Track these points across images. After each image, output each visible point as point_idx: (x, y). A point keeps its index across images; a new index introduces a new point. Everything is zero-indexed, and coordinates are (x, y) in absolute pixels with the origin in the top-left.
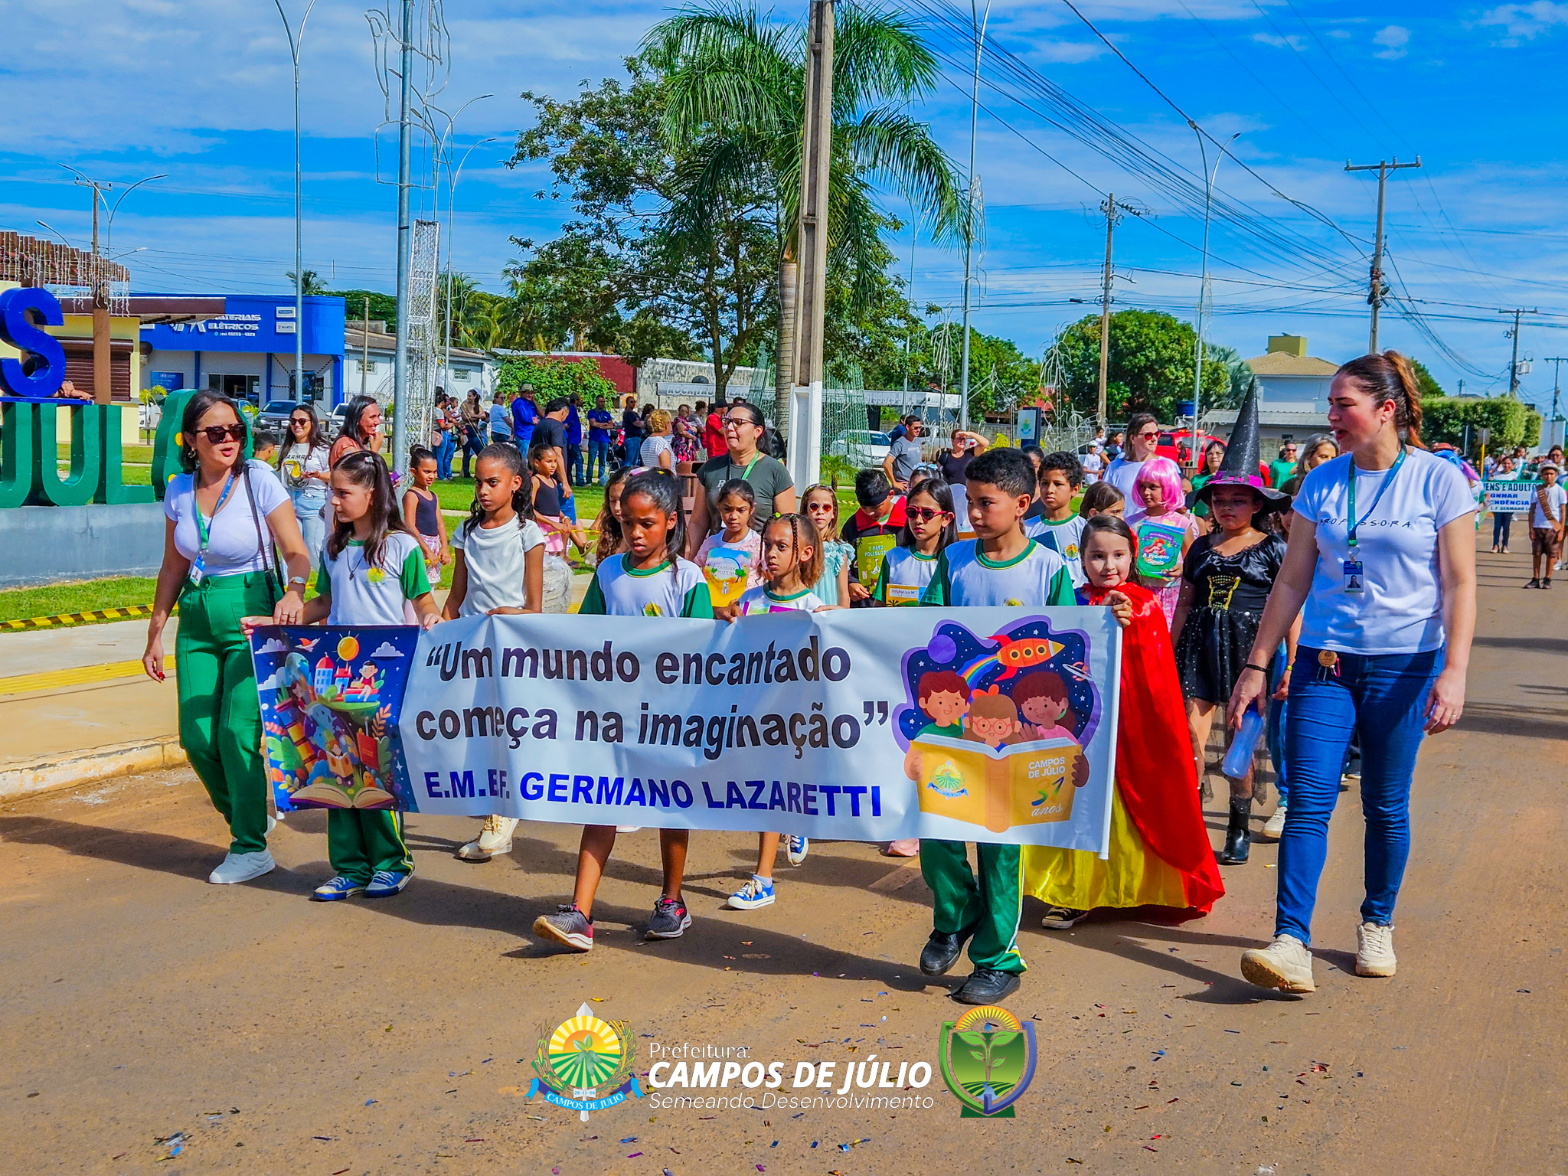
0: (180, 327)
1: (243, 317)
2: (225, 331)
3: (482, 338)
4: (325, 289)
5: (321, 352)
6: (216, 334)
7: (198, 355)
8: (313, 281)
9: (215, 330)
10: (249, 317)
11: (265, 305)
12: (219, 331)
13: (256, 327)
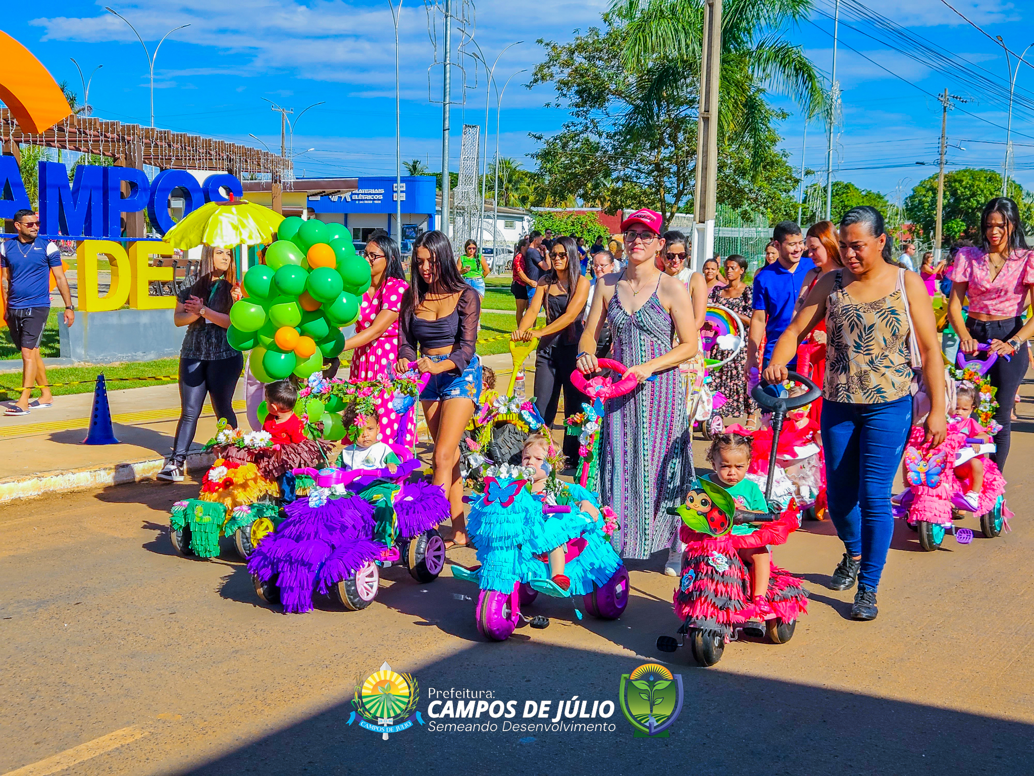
0: (335, 198)
1: (372, 191)
2: (362, 200)
3: (524, 200)
4: (426, 171)
5: (421, 212)
6: (357, 202)
7: (346, 215)
8: (419, 166)
9: (356, 200)
10: (377, 191)
11: (387, 183)
12: (359, 200)
13: (381, 197)
